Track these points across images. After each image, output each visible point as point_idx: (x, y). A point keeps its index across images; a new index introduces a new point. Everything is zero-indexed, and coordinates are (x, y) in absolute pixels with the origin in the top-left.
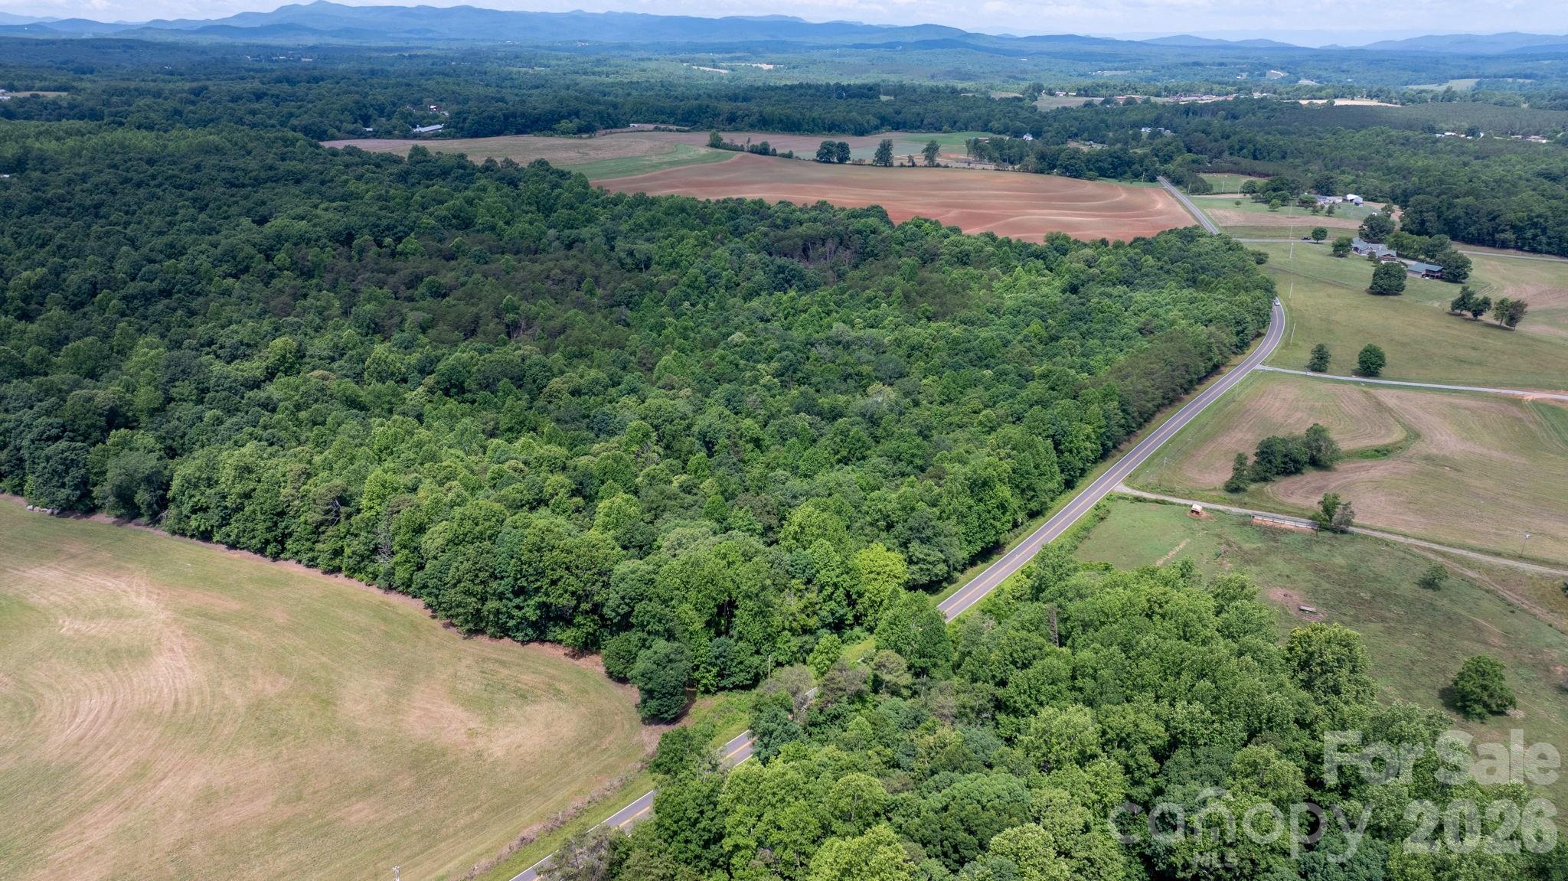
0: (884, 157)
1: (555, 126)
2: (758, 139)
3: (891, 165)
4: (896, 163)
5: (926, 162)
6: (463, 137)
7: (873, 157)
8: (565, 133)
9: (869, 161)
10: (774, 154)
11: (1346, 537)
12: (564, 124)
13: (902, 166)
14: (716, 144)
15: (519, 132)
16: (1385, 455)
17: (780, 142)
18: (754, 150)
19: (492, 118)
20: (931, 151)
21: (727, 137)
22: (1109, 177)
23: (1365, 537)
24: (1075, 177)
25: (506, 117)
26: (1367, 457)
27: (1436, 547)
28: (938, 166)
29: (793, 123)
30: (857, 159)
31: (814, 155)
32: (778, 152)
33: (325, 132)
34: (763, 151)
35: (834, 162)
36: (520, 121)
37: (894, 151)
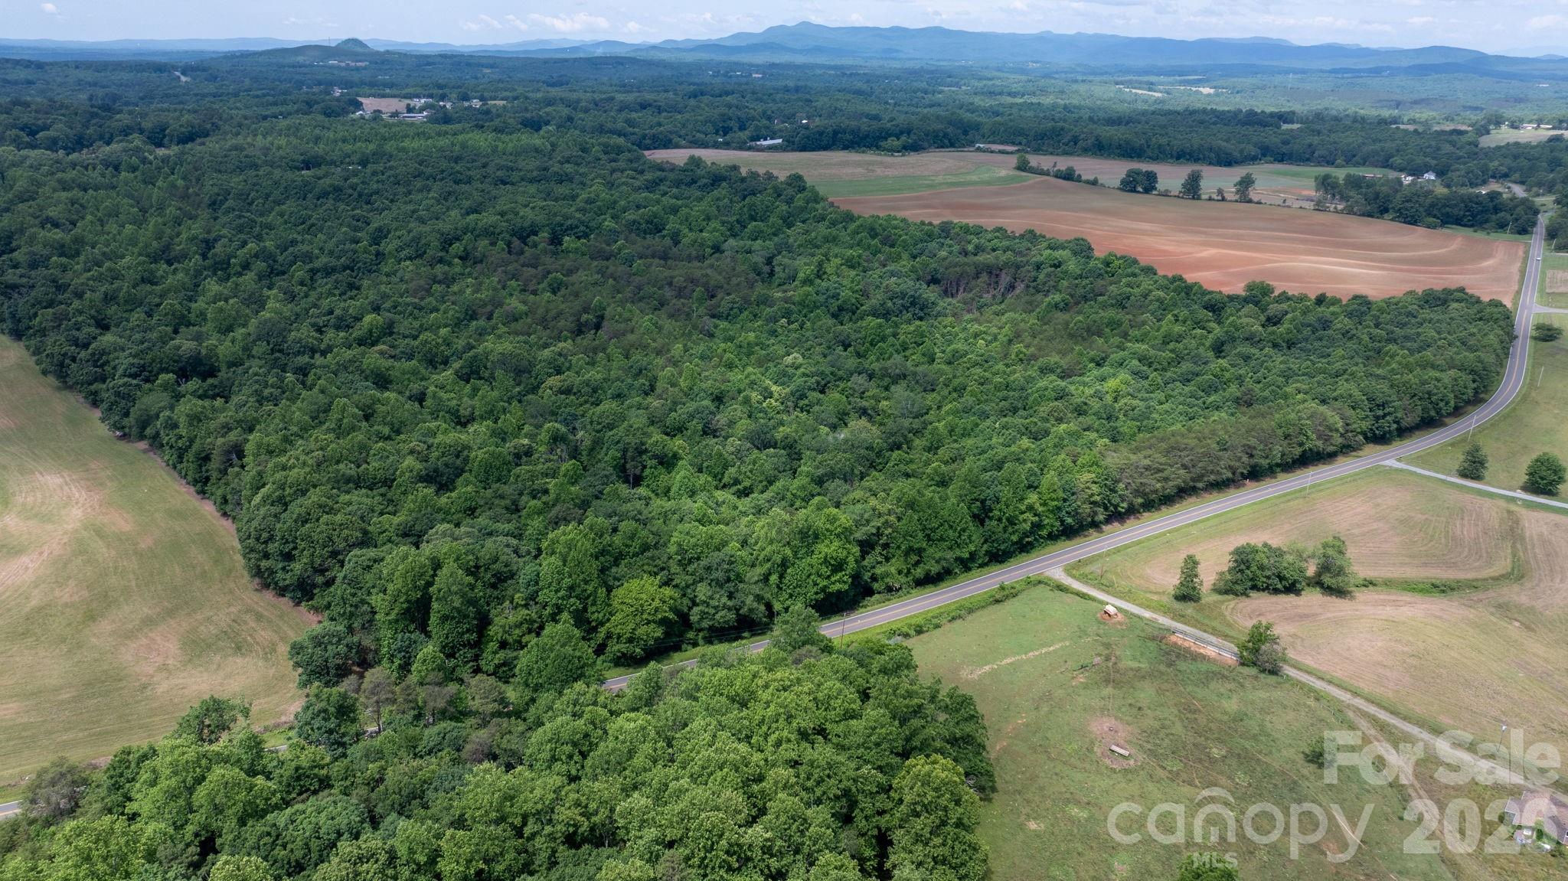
0: (1192, 189)
1: (882, 144)
2: (1063, 163)
3: (1199, 198)
4: (1204, 197)
5: (1237, 197)
6: (793, 150)
7: (1180, 188)
8: (892, 151)
9: (1175, 192)
10: (1079, 179)
11: (1272, 679)
12: (892, 142)
13: (1210, 199)
14: (1023, 167)
15: (845, 148)
16: (1443, 592)
17: (1086, 166)
18: (1059, 175)
19: (821, 134)
20: (1246, 183)
21: (1034, 160)
22: (1465, 226)
23: (1302, 685)
24: (1409, 223)
25: (835, 133)
26: (1413, 590)
27: (1383, 716)
28: (1250, 201)
29: (1133, 149)
30: (1162, 189)
31: (1117, 183)
32: (1084, 178)
33: (670, 141)
34: (1068, 176)
35: (1139, 192)
36: (848, 137)
37: (1203, 183)
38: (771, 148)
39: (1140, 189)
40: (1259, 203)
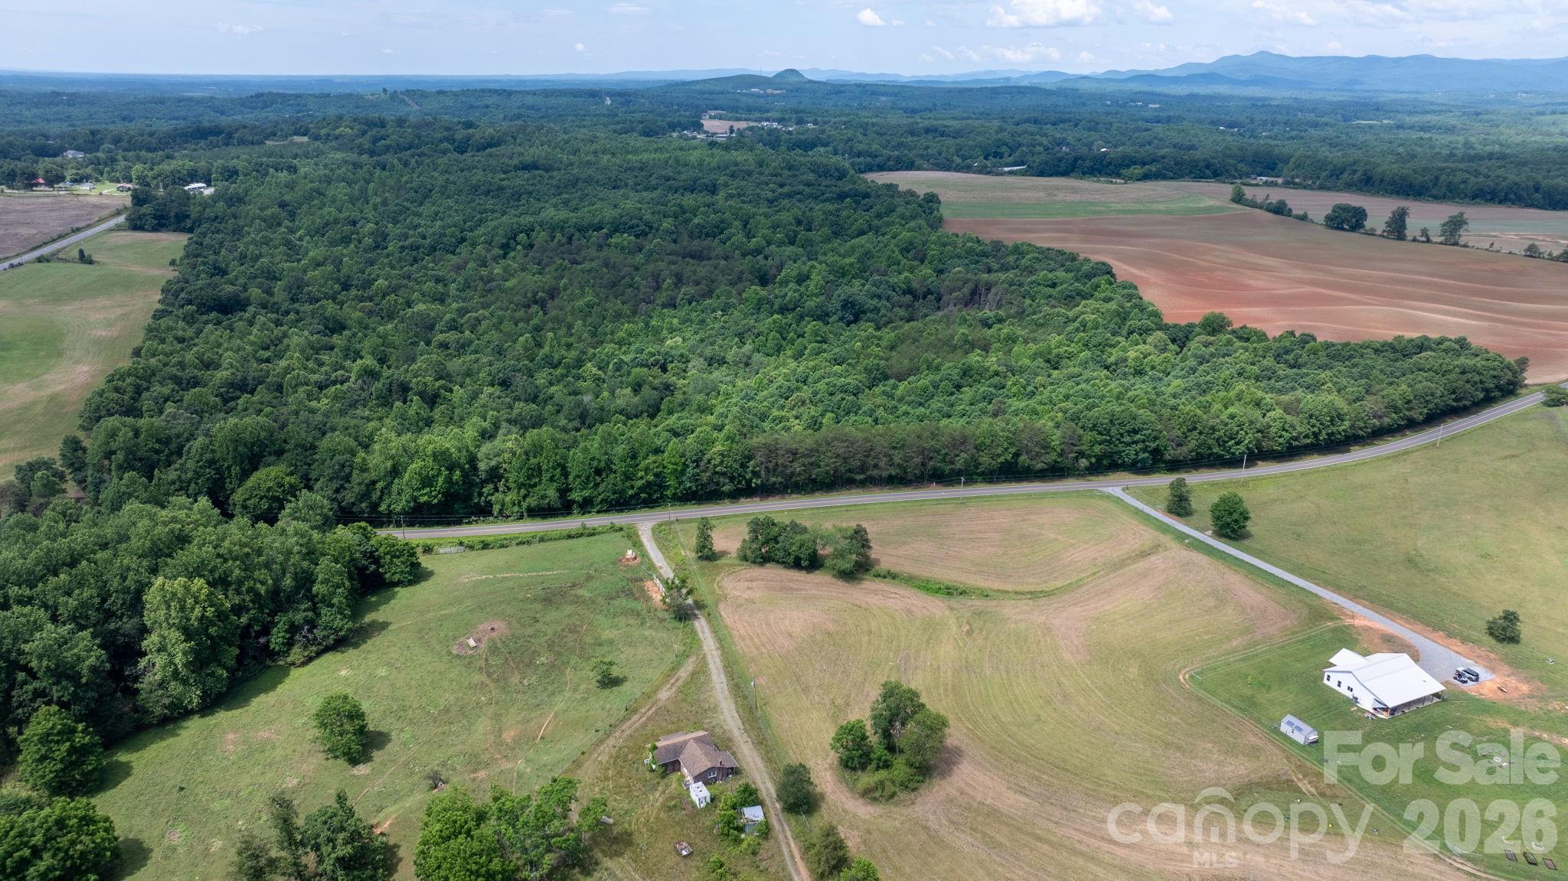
0: (1397, 228)
1: (1124, 171)
2: (1276, 196)
3: (1403, 239)
4: (1409, 238)
5: (1443, 239)
6: (1032, 175)
7: (1384, 226)
8: (1131, 178)
9: (1379, 232)
10: (1289, 213)
13: (1415, 240)
14: (1239, 199)
17: (1299, 200)
18: (1270, 209)
20: (1455, 225)
21: (1249, 192)
25: (1076, 159)
28: (1456, 244)
30: (1370, 228)
31: (1324, 219)
32: (1294, 212)
34: (1280, 209)
35: (1344, 230)
36: (1088, 163)
37: (1409, 221)
38: (1011, 173)
39: (1345, 227)
40: (1465, 246)
